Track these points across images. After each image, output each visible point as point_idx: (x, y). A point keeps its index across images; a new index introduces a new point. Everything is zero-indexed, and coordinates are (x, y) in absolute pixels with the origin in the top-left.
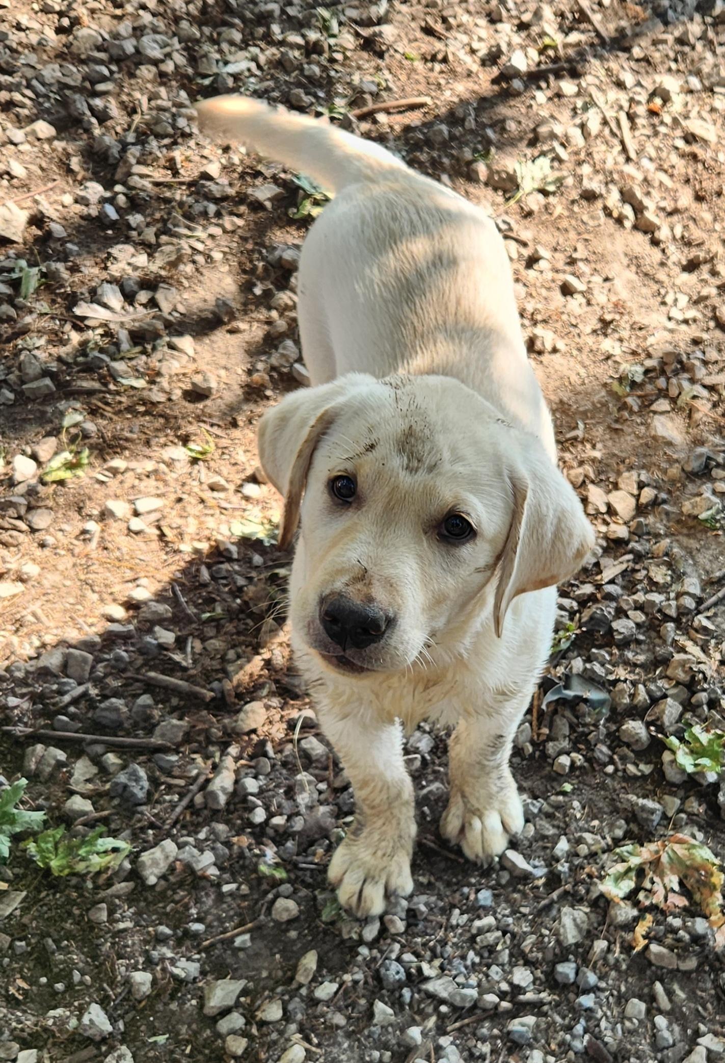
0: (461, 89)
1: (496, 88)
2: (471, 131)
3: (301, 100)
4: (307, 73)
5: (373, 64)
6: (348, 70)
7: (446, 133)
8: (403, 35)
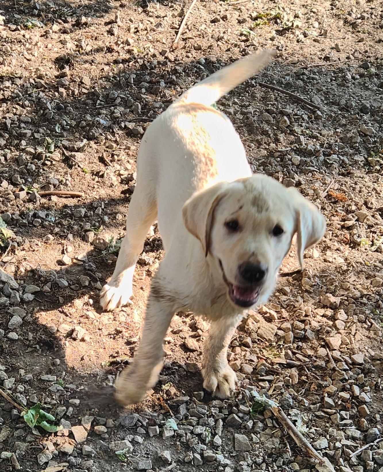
0: (103, 192)
1: (123, 195)
2: (98, 215)
3: (18, 181)
4: (28, 168)
5: (65, 170)
6: (51, 170)
7: (83, 213)
8: (87, 159)
